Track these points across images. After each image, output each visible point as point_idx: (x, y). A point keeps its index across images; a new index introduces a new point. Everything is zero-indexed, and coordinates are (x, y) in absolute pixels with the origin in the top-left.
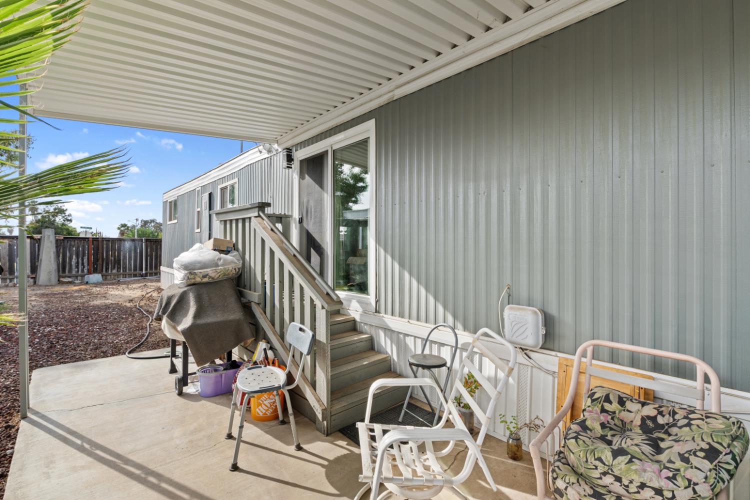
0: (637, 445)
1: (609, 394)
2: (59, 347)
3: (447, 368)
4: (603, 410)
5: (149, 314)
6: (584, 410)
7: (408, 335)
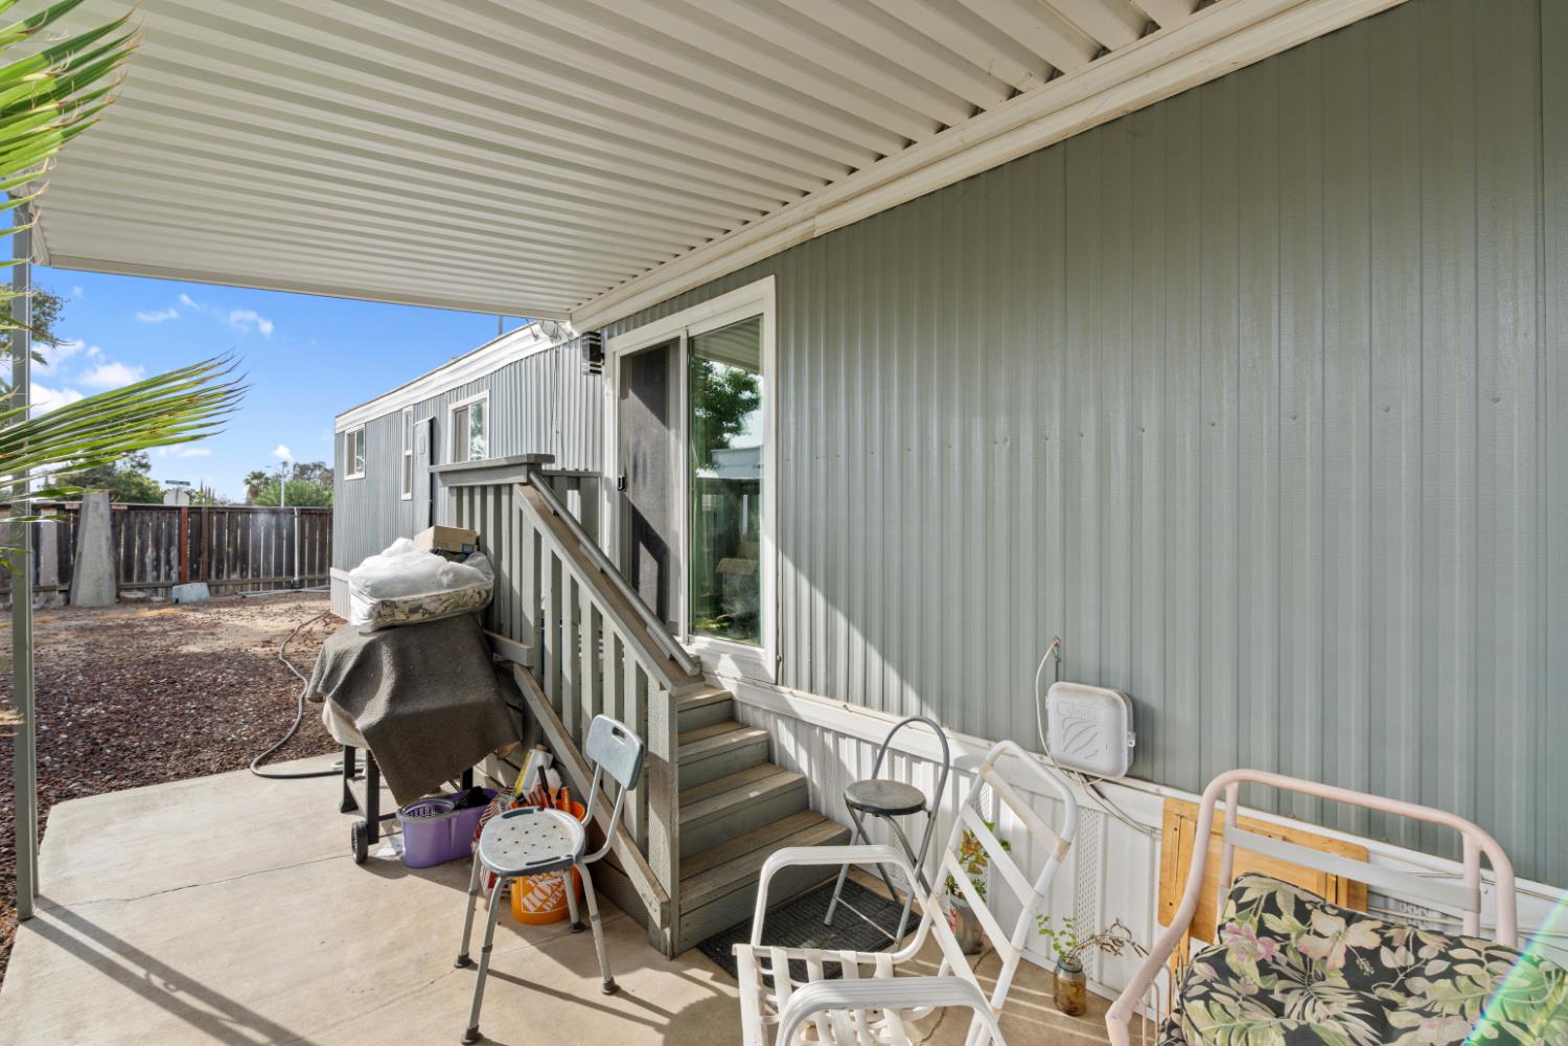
0: (1338, 1018)
1: (1275, 892)
2: (109, 751)
3: (926, 814)
4: (1263, 931)
5: (304, 675)
6: (1221, 927)
7: (844, 736)
